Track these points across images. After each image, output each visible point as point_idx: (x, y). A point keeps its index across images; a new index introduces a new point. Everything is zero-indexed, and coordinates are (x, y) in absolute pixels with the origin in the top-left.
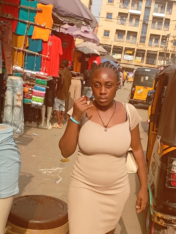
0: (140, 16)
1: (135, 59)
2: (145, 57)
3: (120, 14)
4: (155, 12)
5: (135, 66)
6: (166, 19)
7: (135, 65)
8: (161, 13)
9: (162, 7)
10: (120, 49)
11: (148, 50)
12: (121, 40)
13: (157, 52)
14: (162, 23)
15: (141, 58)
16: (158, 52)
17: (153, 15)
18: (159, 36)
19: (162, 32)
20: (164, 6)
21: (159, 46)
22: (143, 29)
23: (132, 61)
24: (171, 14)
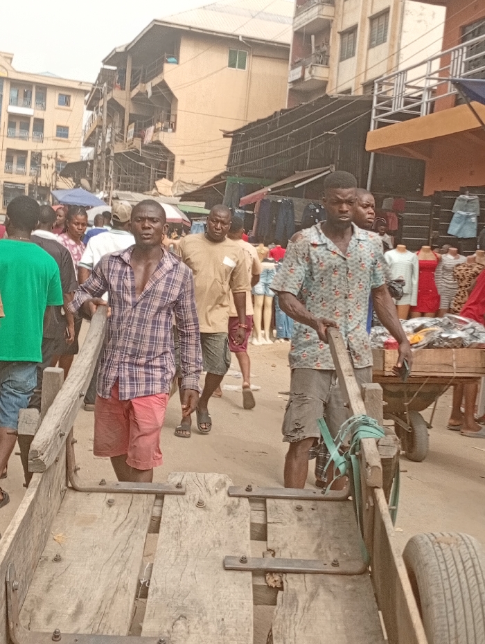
4: (12, 105)
6: (36, 120)
8: (24, 106)
9: (25, 95)
11: (5, 182)
13: (24, 185)
14: (29, 124)
16: (27, 186)
17: (9, 111)
18: (25, 152)
19: (29, 145)
20: (29, 93)
21: (28, 174)
24: (44, 108)
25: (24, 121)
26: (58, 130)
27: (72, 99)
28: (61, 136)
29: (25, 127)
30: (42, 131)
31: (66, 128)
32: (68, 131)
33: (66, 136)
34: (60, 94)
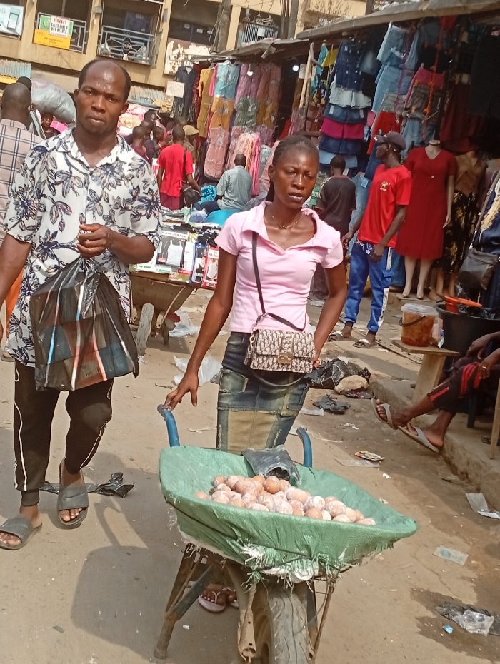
1: (36, 26)
2: (95, 21)
5: (38, 72)
7: (36, 66)
15: (68, 23)
23: (16, 42)
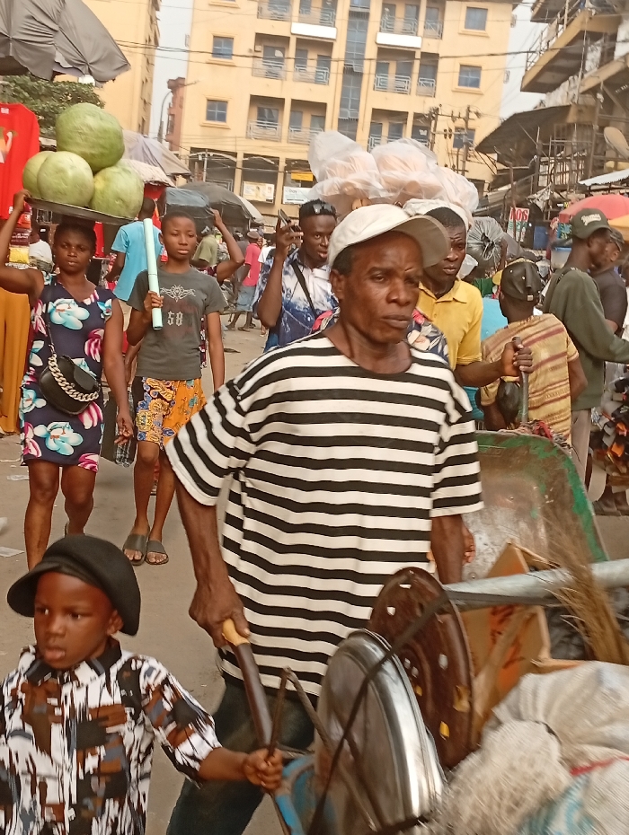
0: (332, 44)
3: (260, 38)
4: (385, 32)
6: (423, 54)
8: (405, 32)
9: (407, 13)
10: (268, 166)
12: (270, 132)
14: (411, 65)
17: (378, 42)
18: (403, 115)
19: (412, 104)
20: (414, 9)
22: (344, 92)
24: (441, 35)
25: (404, 60)
26: (461, 72)
27: (490, 16)
28: (466, 85)
29: (405, 71)
30: (434, 75)
31: (477, 70)
32: (479, 75)
33: (476, 83)
34: (468, 8)
